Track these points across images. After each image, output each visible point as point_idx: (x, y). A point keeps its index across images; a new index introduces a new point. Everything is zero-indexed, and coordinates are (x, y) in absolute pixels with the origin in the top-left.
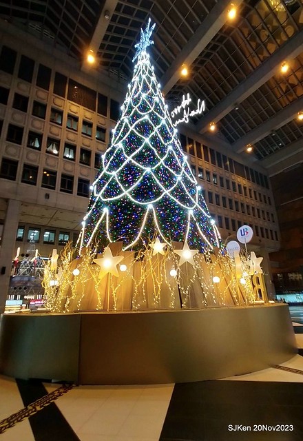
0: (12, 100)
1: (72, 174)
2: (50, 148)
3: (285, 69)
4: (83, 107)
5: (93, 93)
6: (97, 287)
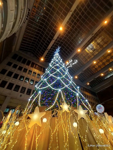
0: (18, 68)
1: (31, 89)
2: (26, 81)
3: (95, 62)
4: (38, 70)
5: (42, 67)
6: (27, 134)
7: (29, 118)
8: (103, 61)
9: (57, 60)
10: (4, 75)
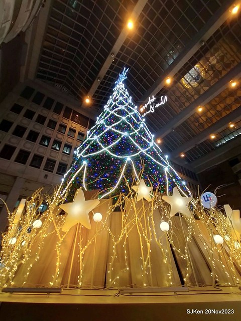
1: (67, 163)
2: (54, 147)
3: (200, 110)
4: (79, 125)
5: (87, 118)
6: (59, 245)
7: (63, 213)
8: (219, 108)
9: (121, 98)
10: (8, 133)
